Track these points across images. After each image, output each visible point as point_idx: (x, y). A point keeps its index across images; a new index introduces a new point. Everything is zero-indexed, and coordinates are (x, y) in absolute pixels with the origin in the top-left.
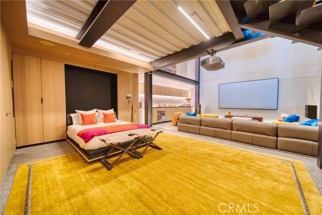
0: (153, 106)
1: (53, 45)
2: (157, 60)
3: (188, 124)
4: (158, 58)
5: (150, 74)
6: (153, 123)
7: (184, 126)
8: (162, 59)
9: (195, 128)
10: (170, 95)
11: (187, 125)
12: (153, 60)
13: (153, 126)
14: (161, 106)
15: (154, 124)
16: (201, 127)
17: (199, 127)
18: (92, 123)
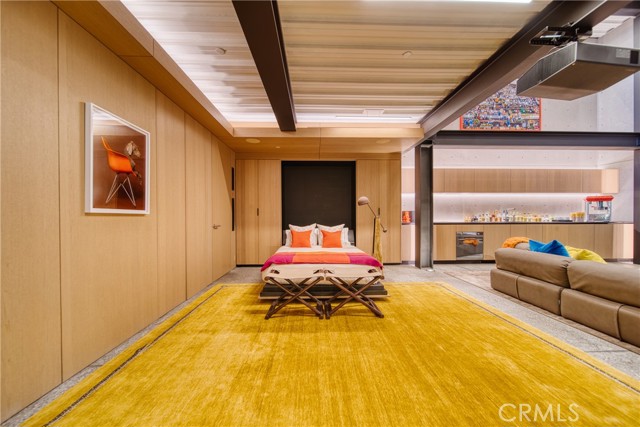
0: (435, 221)
1: (258, 141)
2: (430, 114)
3: (522, 274)
4: (430, 108)
5: (428, 146)
6: (435, 258)
7: (508, 278)
8: (440, 106)
9: (540, 289)
10: (510, 191)
11: (516, 276)
12: (422, 116)
13: (435, 266)
14: (479, 220)
15: (437, 262)
16: (566, 291)
17: (556, 289)
18: (302, 245)
